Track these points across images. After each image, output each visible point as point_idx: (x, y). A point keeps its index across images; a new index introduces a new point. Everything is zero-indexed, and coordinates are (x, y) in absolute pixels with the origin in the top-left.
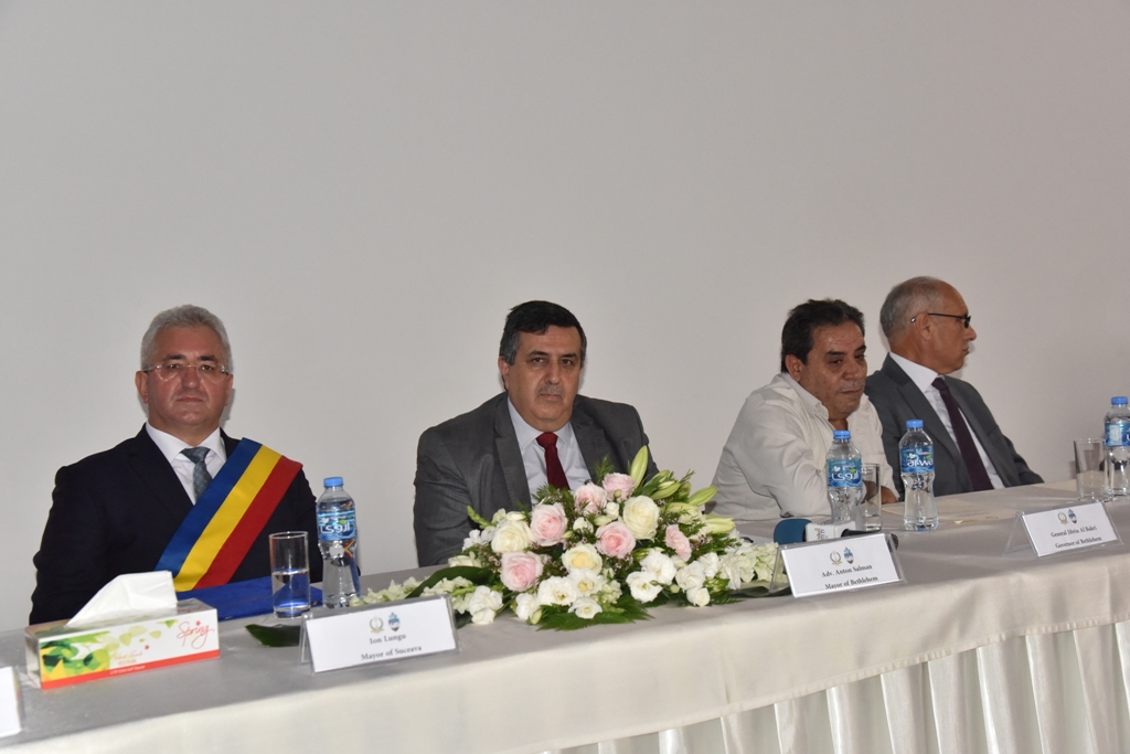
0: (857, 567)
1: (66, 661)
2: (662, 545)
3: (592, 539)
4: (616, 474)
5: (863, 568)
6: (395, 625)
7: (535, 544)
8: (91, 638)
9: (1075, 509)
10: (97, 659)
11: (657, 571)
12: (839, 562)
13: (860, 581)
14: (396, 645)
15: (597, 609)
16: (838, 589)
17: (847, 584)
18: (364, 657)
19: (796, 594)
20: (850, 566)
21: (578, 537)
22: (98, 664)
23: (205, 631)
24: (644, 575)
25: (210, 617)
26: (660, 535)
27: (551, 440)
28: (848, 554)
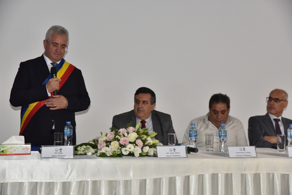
0: (176, 152)
2: (135, 144)
3: (119, 140)
4: (131, 127)
5: (178, 153)
6: (61, 150)
7: (106, 140)
8: (4, 147)
9: (246, 148)
10: (5, 151)
11: (130, 148)
12: (172, 151)
13: (176, 156)
14: (60, 154)
15: (111, 154)
16: (169, 157)
17: (172, 156)
19: (158, 157)
20: (174, 152)
21: (115, 139)
22: (5, 153)
23: (28, 149)
24: (125, 148)
25: (29, 146)
26: (135, 141)
27: (144, 122)
28: (174, 149)
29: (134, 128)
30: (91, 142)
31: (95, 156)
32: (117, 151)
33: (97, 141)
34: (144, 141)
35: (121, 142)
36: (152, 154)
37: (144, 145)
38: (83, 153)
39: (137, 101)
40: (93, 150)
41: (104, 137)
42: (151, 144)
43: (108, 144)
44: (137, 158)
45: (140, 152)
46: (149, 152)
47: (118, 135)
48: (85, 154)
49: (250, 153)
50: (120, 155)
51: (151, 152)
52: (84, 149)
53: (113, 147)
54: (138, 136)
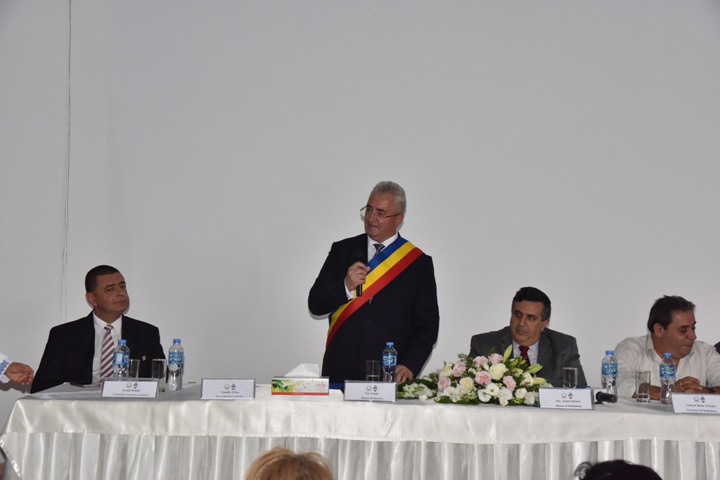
0: (573, 400)
1: (279, 387)
2: (502, 383)
3: (473, 376)
5: (576, 401)
6: (375, 389)
7: (452, 375)
8: (288, 381)
10: (289, 388)
11: (492, 390)
12: (565, 397)
13: (573, 406)
14: (374, 396)
15: (459, 399)
16: (561, 407)
17: (567, 406)
19: (541, 407)
20: (570, 400)
21: (468, 374)
22: (289, 390)
23: (324, 386)
24: (483, 391)
25: (326, 381)
26: (502, 379)
27: (525, 350)
28: (570, 395)
29: (501, 356)
30: (426, 379)
31: (432, 401)
32: (469, 394)
33: (437, 376)
34: (518, 380)
35: (478, 380)
36: (532, 402)
37: (518, 386)
38: (413, 396)
39: (516, 313)
40: (429, 392)
41: (449, 371)
42: (531, 385)
43: (456, 381)
44: (503, 407)
45: (510, 397)
46: (526, 398)
47: (473, 367)
48: (417, 398)
49: (715, 406)
50: (475, 402)
51: (531, 399)
52: (414, 390)
53: (463, 387)
54: (508, 370)
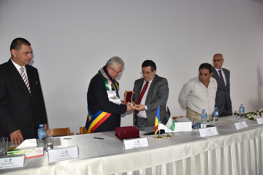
6: (139, 142)
9: (241, 122)
12: (208, 131)
13: (212, 134)
14: (139, 145)
17: (209, 135)
18: (134, 147)
20: (210, 132)
